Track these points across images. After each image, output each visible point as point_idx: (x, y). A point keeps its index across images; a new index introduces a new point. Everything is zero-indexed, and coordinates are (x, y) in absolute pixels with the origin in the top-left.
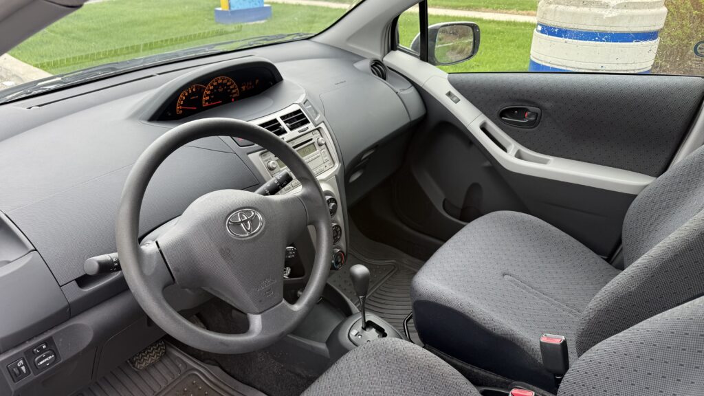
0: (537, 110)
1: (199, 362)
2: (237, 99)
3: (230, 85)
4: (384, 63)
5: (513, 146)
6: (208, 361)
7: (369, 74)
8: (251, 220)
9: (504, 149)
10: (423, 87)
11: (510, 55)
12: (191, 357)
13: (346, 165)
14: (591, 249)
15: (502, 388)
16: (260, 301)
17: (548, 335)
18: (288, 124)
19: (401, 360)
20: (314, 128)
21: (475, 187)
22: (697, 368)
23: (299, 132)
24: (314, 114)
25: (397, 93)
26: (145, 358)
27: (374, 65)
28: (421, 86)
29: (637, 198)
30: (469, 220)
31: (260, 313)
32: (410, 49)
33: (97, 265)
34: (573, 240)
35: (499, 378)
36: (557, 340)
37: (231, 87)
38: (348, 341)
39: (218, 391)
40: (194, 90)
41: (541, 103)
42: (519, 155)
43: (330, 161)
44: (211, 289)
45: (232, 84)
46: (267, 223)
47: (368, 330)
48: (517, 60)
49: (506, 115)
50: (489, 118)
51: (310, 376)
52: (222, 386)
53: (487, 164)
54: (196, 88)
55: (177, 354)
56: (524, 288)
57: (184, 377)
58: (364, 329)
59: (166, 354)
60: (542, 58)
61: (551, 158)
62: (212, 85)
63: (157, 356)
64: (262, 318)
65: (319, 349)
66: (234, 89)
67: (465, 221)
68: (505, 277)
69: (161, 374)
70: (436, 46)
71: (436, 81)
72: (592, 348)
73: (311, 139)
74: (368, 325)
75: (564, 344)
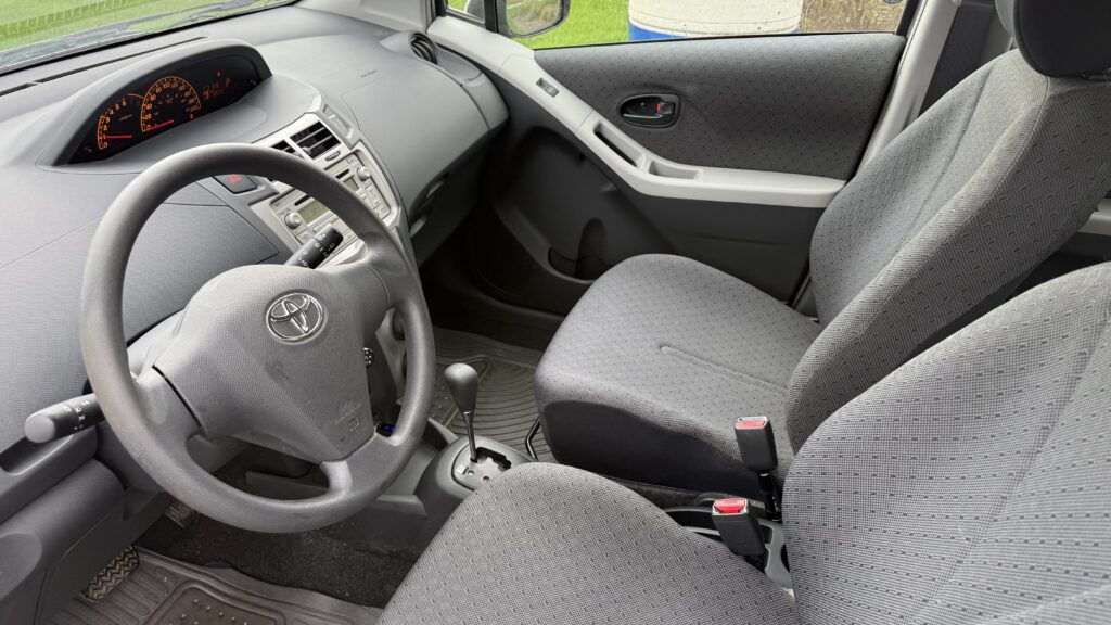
0: (672, 98)
1: (196, 568)
2: (198, 114)
3: (184, 91)
4: (429, 36)
5: (645, 157)
6: (213, 563)
7: (411, 57)
8: (306, 312)
9: (631, 162)
10: (501, 75)
11: (586, 19)
12: (181, 563)
13: (408, 208)
14: (767, 293)
15: (684, 505)
16: (342, 440)
17: (744, 419)
18: (305, 148)
19: (551, 493)
20: (349, 151)
21: (593, 225)
22: (978, 418)
23: (328, 159)
24: (344, 128)
25: (461, 86)
26: (104, 578)
27: (415, 41)
28: (496, 71)
29: (826, 212)
30: (595, 275)
31: (343, 459)
32: (465, 12)
33: (50, 425)
34: (741, 283)
35: (678, 493)
36: (759, 422)
37: (187, 94)
38: (454, 483)
39: (239, 606)
40: (124, 104)
41: (676, 86)
42: (654, 170)
43: (383, 205)
44: (253, 434)
45: (187, 90)
46: (331, 313)
47: (479, 461)
48: (597, 27)
49: (630, 110)
50: (604, 116)
51: (395, 550)
52: (245, 597)
53: (609, 187)
54: (127, 101)
55: (156, 563)
56: (691, 361)
57: (175, 597)
58: (474, 461)
59: (138, 566)
60: (648, 20)
61: (700, 170)
62: (154, 93)
63: (125, 571)
64: (349, 464)
65: (409, 505)
66: (191, 96)
67: (590, 279)
68: (664, 348)
69: (136, 601)
70: (508, 7)
71: (518, 62)
72: (827, 421)
73: (347, 171)
74: (480, 454)
75: (768, 427)
